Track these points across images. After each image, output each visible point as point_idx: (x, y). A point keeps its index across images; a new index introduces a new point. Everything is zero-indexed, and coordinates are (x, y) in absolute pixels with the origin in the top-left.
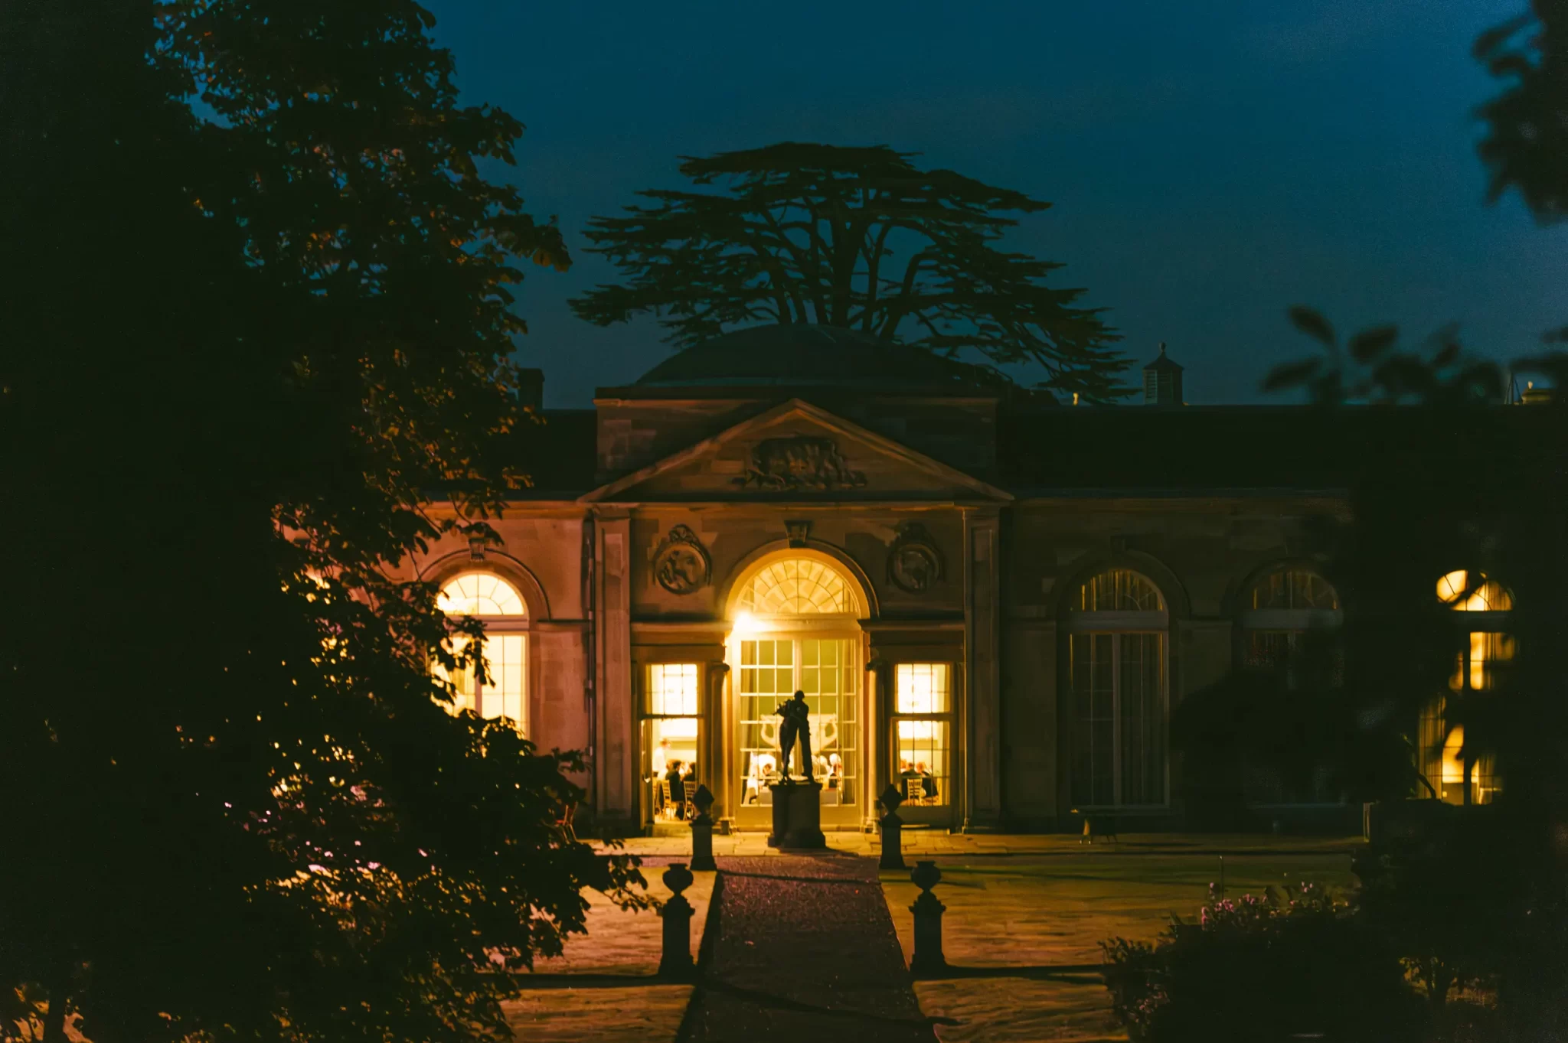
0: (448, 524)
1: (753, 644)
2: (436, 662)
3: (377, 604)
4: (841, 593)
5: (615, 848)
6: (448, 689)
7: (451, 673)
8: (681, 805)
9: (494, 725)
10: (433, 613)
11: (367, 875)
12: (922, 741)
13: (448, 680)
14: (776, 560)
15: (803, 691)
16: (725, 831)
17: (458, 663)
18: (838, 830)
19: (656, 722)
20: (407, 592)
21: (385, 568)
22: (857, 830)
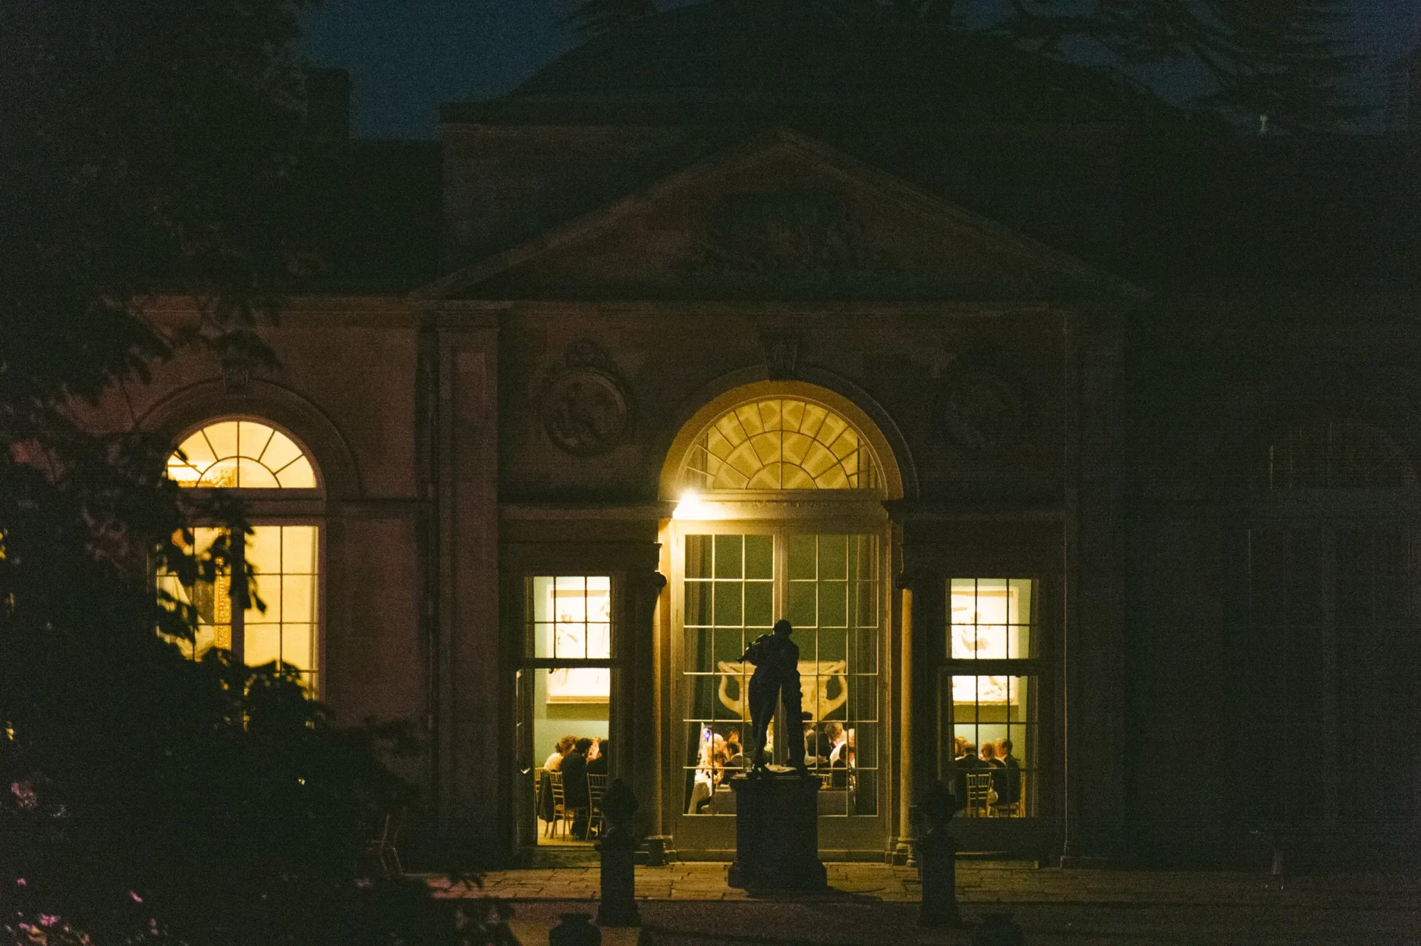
0: (187, 334)
1: (705, 539)
2: (164, 570)
3: (60, 469)
4: (856, 454)
5: (469, 887)
6: (185, 614)
7: (190, 589)
8: (582, 812)
9: (264, 677)
10: (160, 485)
11: (36, 936)
12: (992, 708)
13: (185, 598)
14: (746, 399)
15: (791, 621)
16: (657, 859)
17: (201, 570)
18: (849, 858)
19: (542, 674)
20: (114, 449)
21: (74, 406)
22: (880, 858)
